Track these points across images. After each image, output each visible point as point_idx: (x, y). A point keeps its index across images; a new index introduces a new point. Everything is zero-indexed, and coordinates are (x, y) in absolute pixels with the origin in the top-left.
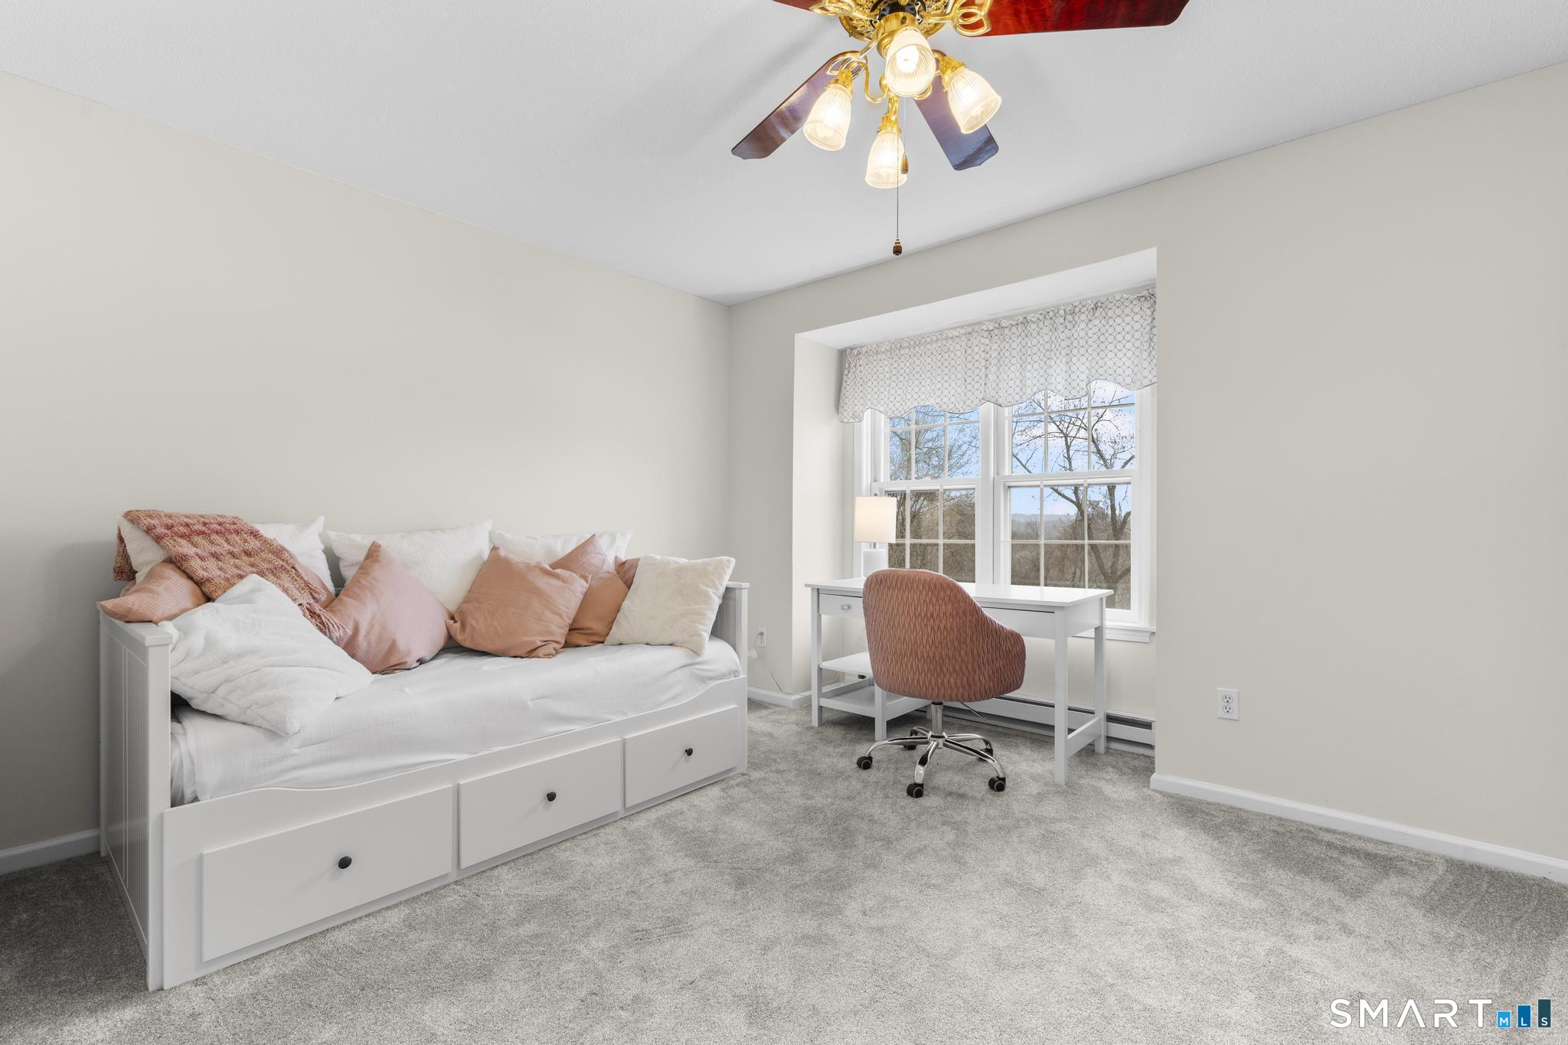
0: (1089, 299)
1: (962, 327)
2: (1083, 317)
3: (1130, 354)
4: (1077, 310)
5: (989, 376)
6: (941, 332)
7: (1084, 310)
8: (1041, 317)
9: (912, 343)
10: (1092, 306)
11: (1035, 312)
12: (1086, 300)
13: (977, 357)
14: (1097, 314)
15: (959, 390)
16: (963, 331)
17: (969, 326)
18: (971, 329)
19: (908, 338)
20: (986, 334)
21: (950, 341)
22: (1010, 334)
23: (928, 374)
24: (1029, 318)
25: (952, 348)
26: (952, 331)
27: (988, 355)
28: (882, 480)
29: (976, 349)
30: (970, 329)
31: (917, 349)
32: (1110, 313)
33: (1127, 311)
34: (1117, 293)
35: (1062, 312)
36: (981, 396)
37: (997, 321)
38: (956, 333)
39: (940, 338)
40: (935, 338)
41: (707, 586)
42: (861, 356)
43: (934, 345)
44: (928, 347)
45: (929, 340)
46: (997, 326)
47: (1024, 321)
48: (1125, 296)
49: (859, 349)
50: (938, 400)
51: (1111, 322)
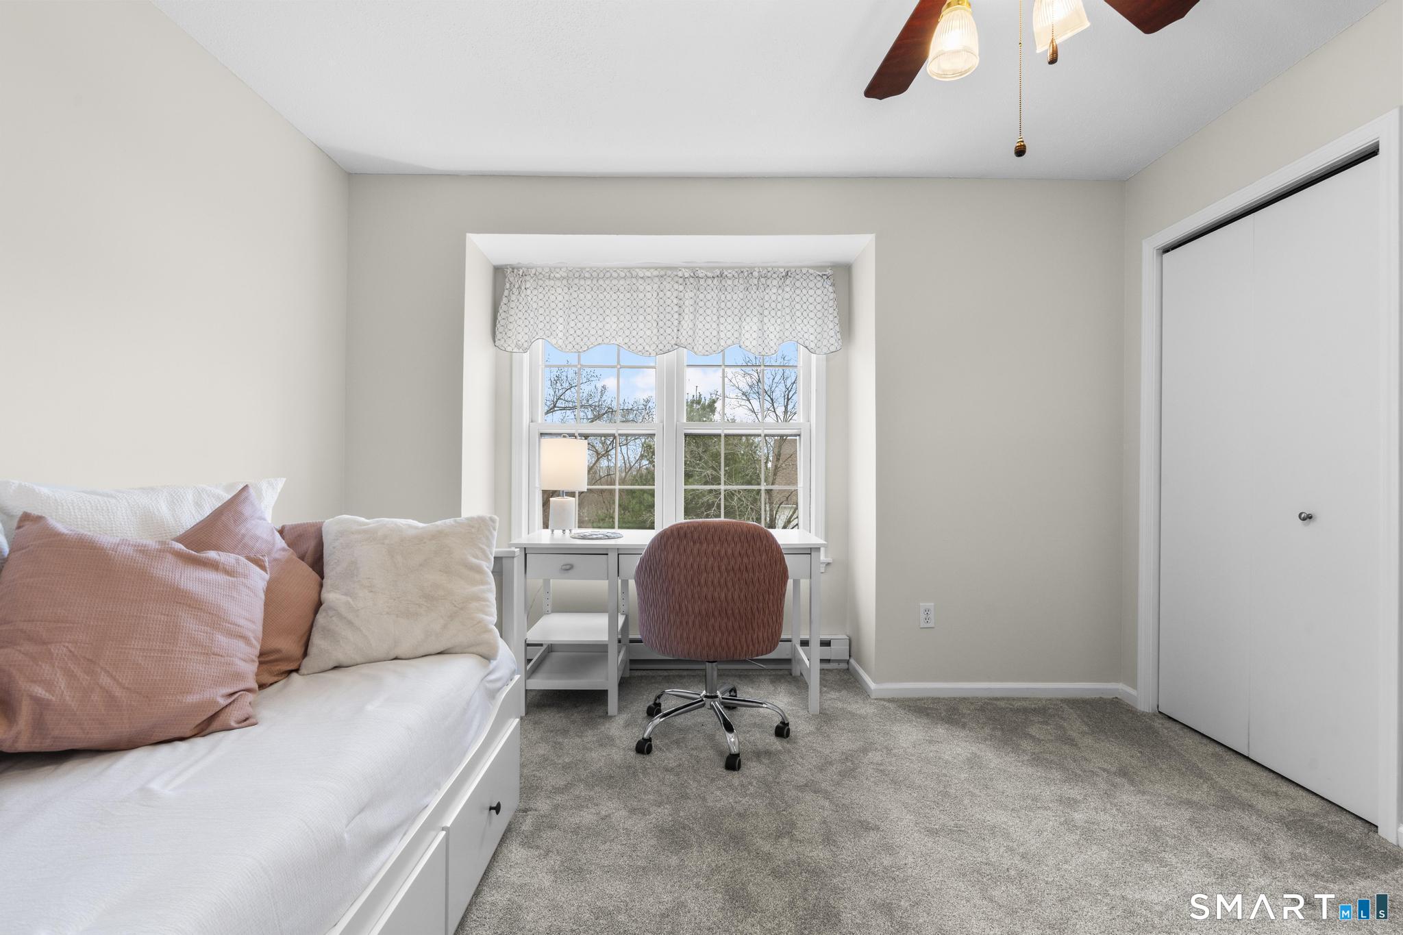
0: (782, 267)
1: (656, 269)
2: (775, 282)
3: (812, 322)
4: (769, 274)
5: (683, 323)
6: (630, 269)
7: (775, 276)
8: (736, 275)
9: (595, 274)
10: (784, 274)
11: (733, 268)
12: (778, 267)
13: (669, 302)
14: (788, 282)
15: (648, 333)
16: (656, 273)
17: (662, 268)
18: (666, 273)
19: (591, 268)
20: (681, 281)
21: (641, 281)
22: (705, 285)
23: (615, 311)
24: (726, 273)
25: (641, 288)
26: (644, 270)
27: (681, 302)
28: (540, 421)
29: (669, 294)
30: (662, 273)
31: (601, 282)
32: (798, 284)
33: (811, 285)
34: (804, 267)
35: (756, 274)
36: (673, 342)
37: (694, 270)
38: (648, 274)
39: (630, 274)
40: (622, 274)
41: (476, 557)
42: (528, 278)
43: (622, 282)
44: (615, 282)
45: (615, 275)
46: (692, 274)
47: (720, 275)
48: (811, 271)
49: (525, 270)
50: (627, 340)
51: (798, 292)
